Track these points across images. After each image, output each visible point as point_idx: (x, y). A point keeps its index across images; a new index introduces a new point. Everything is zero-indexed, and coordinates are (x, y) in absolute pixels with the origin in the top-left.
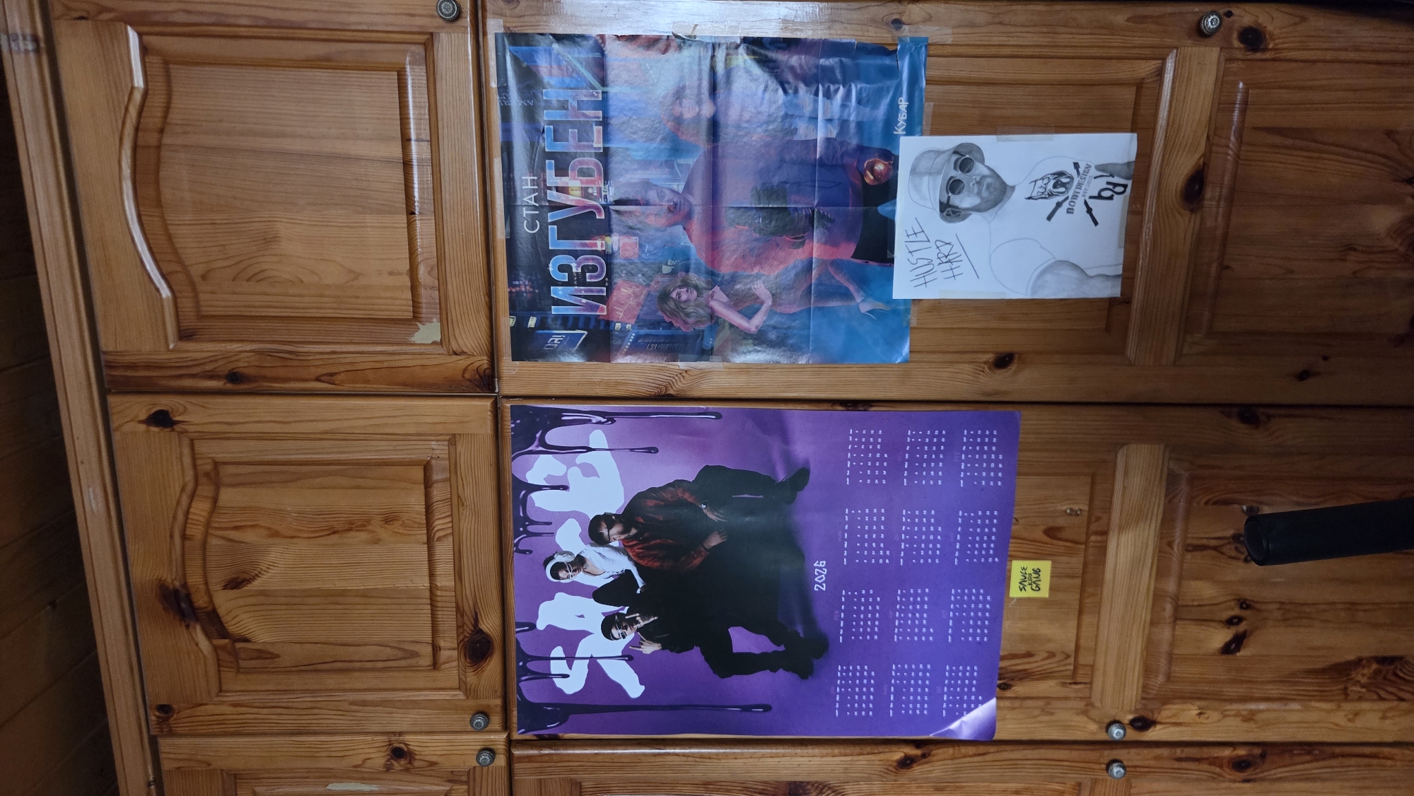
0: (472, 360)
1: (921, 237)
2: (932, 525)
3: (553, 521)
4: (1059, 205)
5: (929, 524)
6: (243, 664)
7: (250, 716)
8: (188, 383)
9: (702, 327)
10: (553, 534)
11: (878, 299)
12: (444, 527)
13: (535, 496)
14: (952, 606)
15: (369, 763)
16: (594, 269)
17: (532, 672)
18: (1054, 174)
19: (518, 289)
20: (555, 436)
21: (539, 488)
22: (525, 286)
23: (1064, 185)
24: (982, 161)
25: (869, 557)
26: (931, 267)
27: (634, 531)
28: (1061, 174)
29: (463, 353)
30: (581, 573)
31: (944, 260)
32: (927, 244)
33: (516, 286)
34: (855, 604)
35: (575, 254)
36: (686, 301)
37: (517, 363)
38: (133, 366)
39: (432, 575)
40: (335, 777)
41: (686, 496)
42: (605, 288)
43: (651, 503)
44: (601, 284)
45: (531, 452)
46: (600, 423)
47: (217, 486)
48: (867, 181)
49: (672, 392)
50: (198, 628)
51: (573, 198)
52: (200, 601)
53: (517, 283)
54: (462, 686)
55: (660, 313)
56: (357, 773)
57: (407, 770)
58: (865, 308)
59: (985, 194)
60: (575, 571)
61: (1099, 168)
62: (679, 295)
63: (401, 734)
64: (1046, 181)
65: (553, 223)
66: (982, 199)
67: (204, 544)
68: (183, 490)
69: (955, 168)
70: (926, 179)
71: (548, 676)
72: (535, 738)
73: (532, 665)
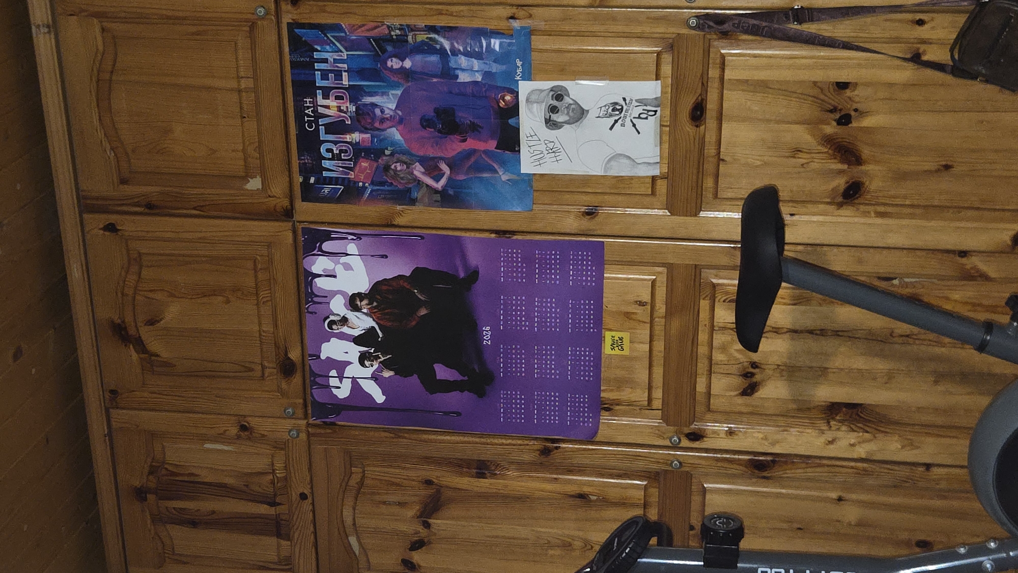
0: (279, 200)
1: (535, 138)
2: (553, 308)
3: (329, 295)
4: (616, 121)
5: (551, 308)
6: (155, 369)
7: (159, 400)
8: (125, 208)
9: (410, 186)
10: (329, 303)
11: (513, 173)
12: (267, 295)
13: (317, 280)
14: (569, 358)
15: (228, 433)
16: (346, 151)
17: (319, 384)
18: (611, 104)
19: (303, 161)
20: (327, 246)
21: (319, 276)
22: (308, 160)
23: (618, 110)
24: (569, 96)
25: (516, 325)
26: (542, 155)
27: (375, 304)
28: (616, 104)
29: (274, 196)
30: (346, 327)
31: (550, 151)
32: (539, 142)
33: (302, 159)
34: (509, 353)
35: (335, 143)
36: (400, 171)
37: (305, 203)
38: (97, 199)
39: (260, 324)
40: (208, 440)
41: (405, 284)
42: (352, 163)
43: (384, 288)
44: (350, 160)
45: (314, 255)
46: (353, 239)
47: (141, 267)
48: (501, 105)
49: (395, 223)
50: (131, 346)
51: (332, 112)
52: (132, 332)
53: (303, 158)
54: (279, 389)
55: (385, 177)
56: (220, 438)
57: (249, 439)
58: (504, 178)
59: (571, 114)
60: (341, 325)
61: (637, 101)
62: (395, 166)
63: (245, 416)
64: (607, 107)
65: (322, 125)
66: (570, 116)
67: (134, 298)
68: (122, 268)
69: (552, 99)
70: (535, 105)
71: (328, 386)
72: (322, 423)
73: (318, 380)
